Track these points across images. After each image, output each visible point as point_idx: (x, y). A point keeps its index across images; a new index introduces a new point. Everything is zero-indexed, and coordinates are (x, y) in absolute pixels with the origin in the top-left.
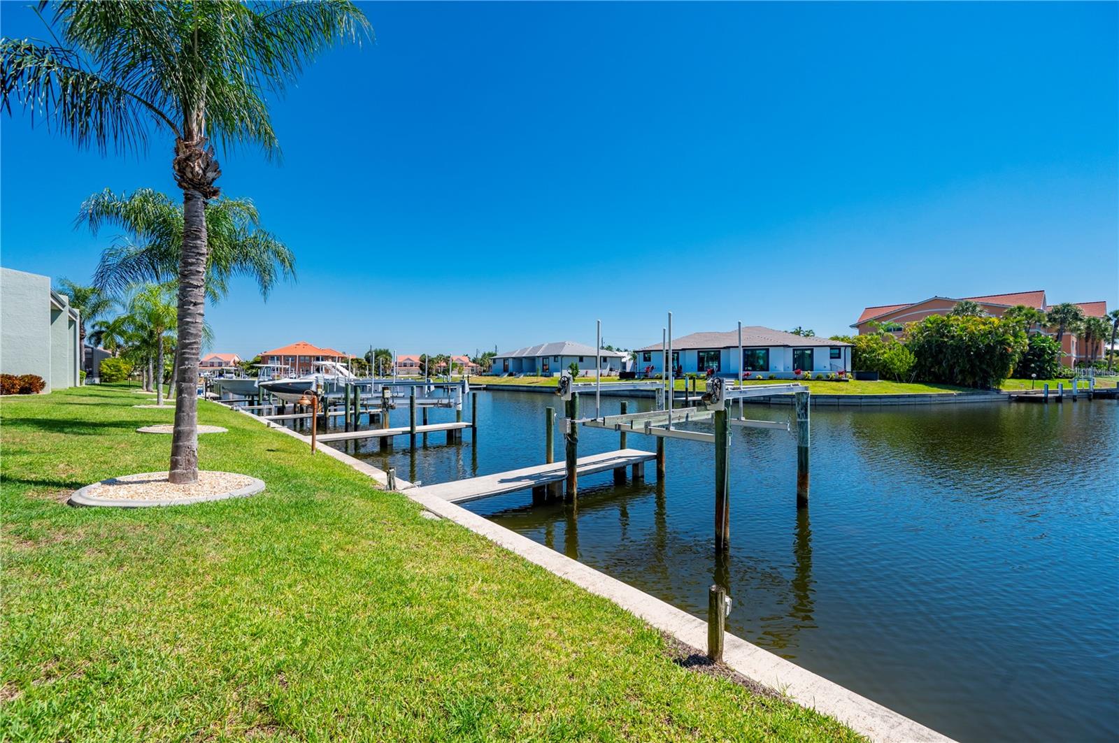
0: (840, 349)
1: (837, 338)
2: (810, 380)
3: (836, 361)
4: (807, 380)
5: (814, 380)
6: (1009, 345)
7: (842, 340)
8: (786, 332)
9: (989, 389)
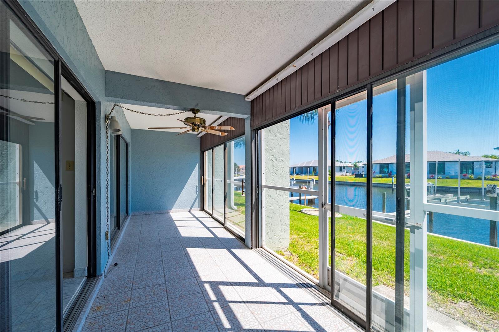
0: (492, 163)
1: (486, 156)
3: (489, 169)
4: (471, 179)
5: (476, 180)
7: (491, 157)
8: (450, 153)
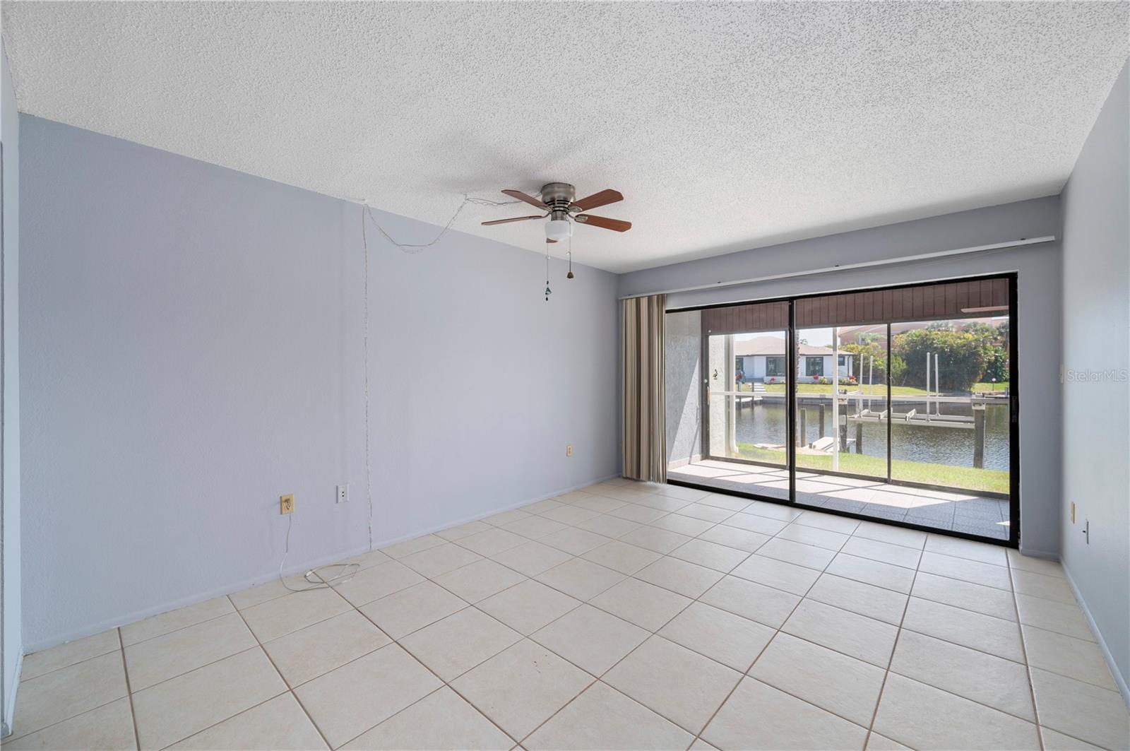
0: (844, 358)
2: (827, 384)
4: (824, 384)
6: (980, 355)
9: (963, 391)
